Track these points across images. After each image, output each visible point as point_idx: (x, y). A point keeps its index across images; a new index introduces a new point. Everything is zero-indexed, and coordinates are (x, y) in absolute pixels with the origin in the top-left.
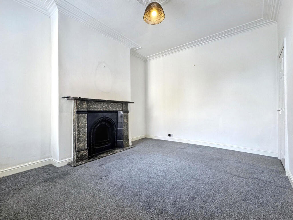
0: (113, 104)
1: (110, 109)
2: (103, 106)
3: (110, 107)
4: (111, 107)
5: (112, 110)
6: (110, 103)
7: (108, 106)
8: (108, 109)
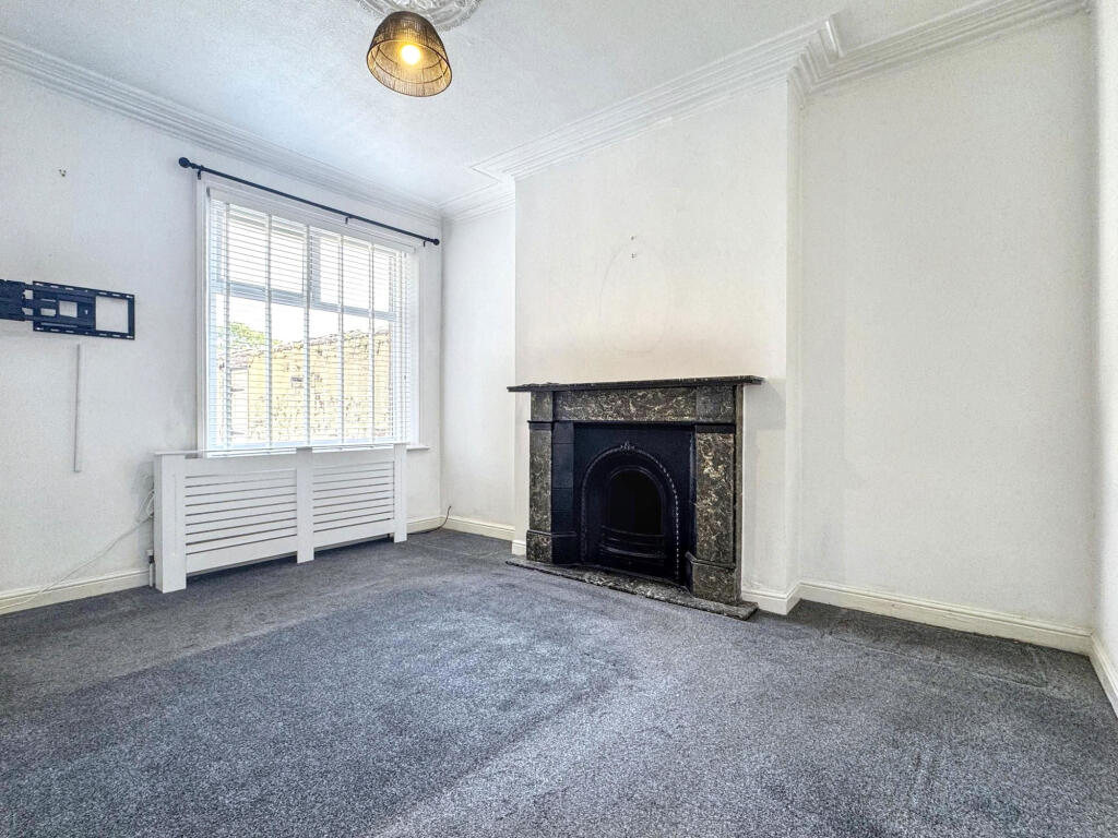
0: (643, 397)
1: (632, 415)
2: (605, 406)
3: (633, 409)
4: (634, 405)
5: (641, 420)
6: (634, 391)
7: (626, 403)
8: (623, 416)
